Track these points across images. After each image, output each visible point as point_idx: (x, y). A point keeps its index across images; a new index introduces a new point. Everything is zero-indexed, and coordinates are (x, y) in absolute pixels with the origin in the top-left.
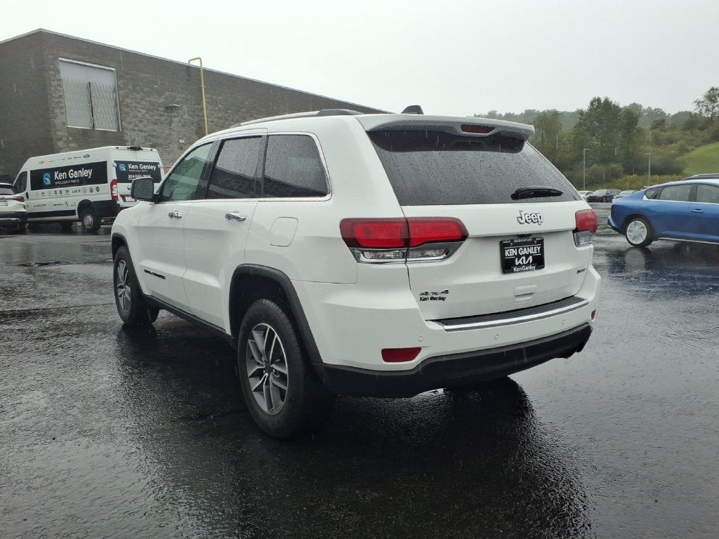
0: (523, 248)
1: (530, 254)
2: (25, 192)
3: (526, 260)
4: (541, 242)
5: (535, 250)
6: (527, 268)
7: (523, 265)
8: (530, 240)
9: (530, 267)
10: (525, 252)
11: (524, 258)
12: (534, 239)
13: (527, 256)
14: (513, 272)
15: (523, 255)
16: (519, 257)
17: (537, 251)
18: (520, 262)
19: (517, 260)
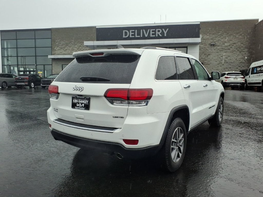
0: (81, 100)
1: (83, 103)
2: (249, 76)
3: (81, 105)
4: (89, 99)
5: (86, 102)
6: (81, 108)
7: (80, 107)
8: (83, 97)
9: (82, 108)
10: (81, 102)
11: (80, 104)
12: (85, 97)
13: (82, 104)
14: (75, 108)
15: (80, 103)
16: (79, 103)
17: (87, 102)
18: (79, 105)
19: (77, 104)
